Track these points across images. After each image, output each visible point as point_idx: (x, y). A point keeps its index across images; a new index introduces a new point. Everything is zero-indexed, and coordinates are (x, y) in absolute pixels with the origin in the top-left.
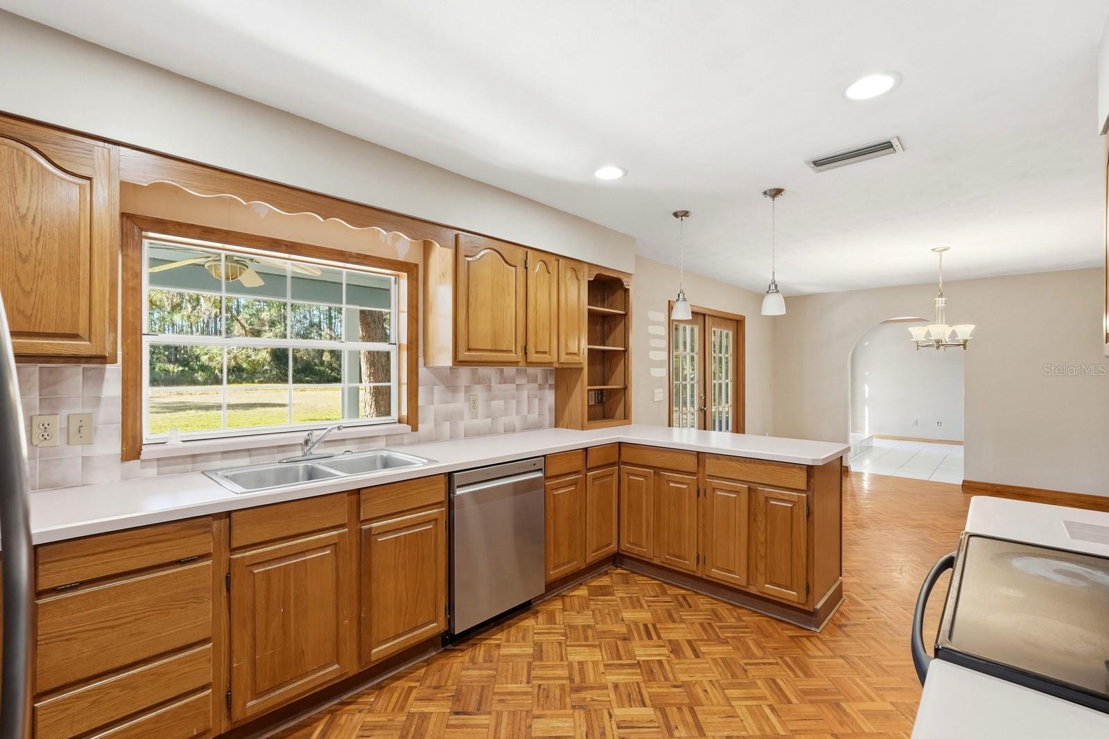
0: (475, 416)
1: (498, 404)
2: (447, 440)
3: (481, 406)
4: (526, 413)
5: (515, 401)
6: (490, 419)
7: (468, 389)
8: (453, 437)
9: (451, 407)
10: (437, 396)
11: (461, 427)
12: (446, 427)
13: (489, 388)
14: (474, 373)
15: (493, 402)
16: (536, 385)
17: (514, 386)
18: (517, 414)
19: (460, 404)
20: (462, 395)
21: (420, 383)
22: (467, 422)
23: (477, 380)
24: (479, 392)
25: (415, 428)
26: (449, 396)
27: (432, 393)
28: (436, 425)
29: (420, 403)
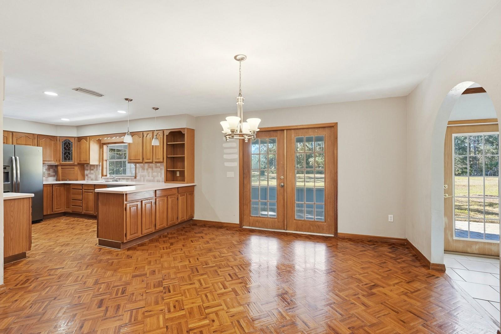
1: (155, 174)
3: (151, 174)
5: (160, 173)
6: (153, 177)
7: (147, 169)
9: (143, 174)
13: (153, 169)
14: (149, 165)
15: (154, 173)
18: (161, 177)
19: (145, 173)
20: (146, 171)
21: (137, 167)
22: (147, 178)
23: (149, 167)
24: (150, 170)
25: (135, 178)
26: (143, 171)
27: (139, 170)
28: (140, 178)
29: (137, 172)
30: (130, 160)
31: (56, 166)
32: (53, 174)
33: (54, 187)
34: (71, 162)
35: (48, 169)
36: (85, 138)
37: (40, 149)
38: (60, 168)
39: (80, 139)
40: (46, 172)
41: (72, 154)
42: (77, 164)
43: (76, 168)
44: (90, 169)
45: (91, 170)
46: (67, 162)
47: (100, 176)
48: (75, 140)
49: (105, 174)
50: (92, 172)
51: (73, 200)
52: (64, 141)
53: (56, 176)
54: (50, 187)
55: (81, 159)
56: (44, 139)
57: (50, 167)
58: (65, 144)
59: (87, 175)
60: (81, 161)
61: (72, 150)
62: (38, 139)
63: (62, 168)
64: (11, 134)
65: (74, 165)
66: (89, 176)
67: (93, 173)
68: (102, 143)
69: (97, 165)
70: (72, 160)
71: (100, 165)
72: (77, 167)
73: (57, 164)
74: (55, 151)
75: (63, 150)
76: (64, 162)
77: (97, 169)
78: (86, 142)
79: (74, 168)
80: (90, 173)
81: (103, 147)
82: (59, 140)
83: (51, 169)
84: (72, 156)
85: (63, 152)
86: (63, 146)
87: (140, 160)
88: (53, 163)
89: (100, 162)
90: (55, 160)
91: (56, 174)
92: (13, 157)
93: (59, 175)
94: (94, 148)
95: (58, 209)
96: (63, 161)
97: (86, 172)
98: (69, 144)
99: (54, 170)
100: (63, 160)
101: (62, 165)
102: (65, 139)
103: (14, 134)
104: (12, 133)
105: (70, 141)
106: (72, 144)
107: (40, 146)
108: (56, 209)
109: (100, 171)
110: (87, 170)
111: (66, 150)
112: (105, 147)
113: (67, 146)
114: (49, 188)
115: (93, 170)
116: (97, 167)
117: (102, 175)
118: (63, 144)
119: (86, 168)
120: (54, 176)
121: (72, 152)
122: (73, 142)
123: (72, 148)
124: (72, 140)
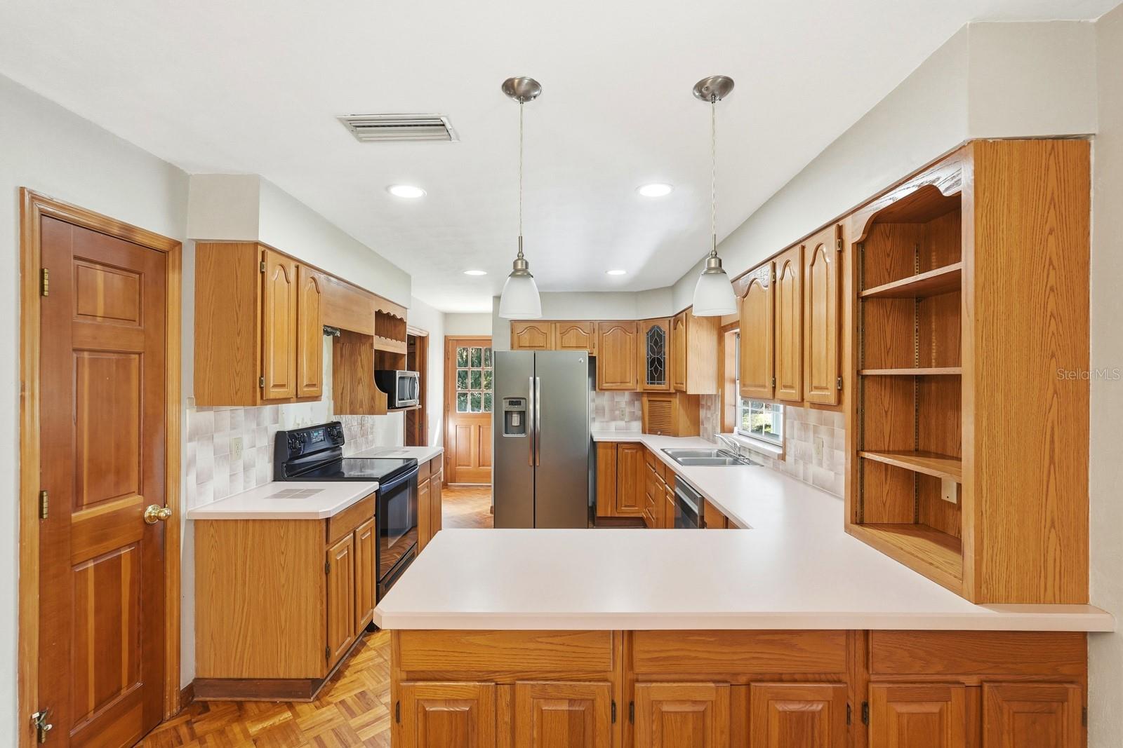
9: (804, 446)
10: (796, 432)
13: (832, 432)
19: (809, 444)
26: (803, 433)
28: (796, 461)
30: (745, 386)
31: (641, 396)
33: (620, 450)
34: (664, 387)
36: (681, 316)
38: (645, 400)
39: (677, 319)
41: (664, 364)
42: (674, 391)
43: (676, 402)
44: (707, 404)
46: (656, 387)
47: (719, 429)
48: (670, 323)
49: (728, 424)
50: (708, 413)
52: (651, 331)
53: (642, 421)
54: (613, 449)
55: (677, 377)
56: (611, 331)
58: (652, 337)
59: (703, 423)
60: (678, 384)
61: (664, 354)
62: (600, 333)
63: (649, 401)
65: (670, 394)
66: (705, 425)
67: (710, 418)
68: (721, 328)
69: (715, 395)
70: (665, 379)
71: (718, 396)
73: (641, 391)
74: (635, 357)
75: (648, 355)
76: (651, 387)
77: (715, 408)
78: (681, 327)
79: (670, 401)
80: (706, 418)
81: (723, 339)
82: (643, 329)
84: (664, 368)
85: (648, 359)
86: (648, 345)
87: (765, 386)
88: (636, 388)
89: (717, 387)
90: (638, 381)
92: (531, 379)
93: (645, 419)
95: (629, 506)
96: (648, 383)
97: (702, 414)
98: (660, 336)
100: (648, 380)
101: (648, 394)
102: (651, 324)
103: (558, 325)
104: (555, 324)
105: (661, 331)
106: (664, 337)
108: (625, 506)
109: (719, 415)
110: (703, 407)
111: (654, 354)
112: (727, 338)
113: (656, 343)
114: (609, 451)
115: (709, 408)
116: (715, 401)
117: (723, 429)
118: (648, 339)
119: (702, 402)
121: (664, 358)
122: (667, 332)
123: (664, 347)
124: (665, 327)
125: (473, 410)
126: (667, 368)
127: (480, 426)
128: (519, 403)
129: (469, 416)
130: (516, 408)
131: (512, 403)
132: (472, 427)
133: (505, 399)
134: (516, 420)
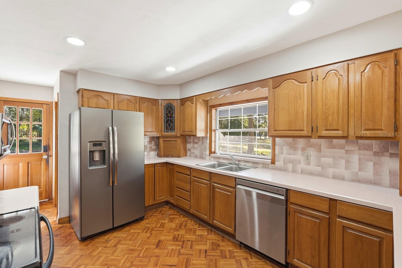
0: (309, 164)
1: (327, 160)
2: (290, 172)
3: (313, 159)
4: (357, 170)
6: (320, 168)
7: (303, 149)
8: (294, 171)
9: (293, 157)
10: (285, 151)
11: (300, 167)
12: (290, 166)
13: (320, 150)
15: (323, 158)
16: (371, 153)
17: (344, 151)
19: (299, 156)
20: (300, 152)
21: (276, 144)
22: (302, 166)
23: (310, 146)
24: (312, 152)
25: (273, 162)
26: (292, 152)
27: (282, 149)
28: (284, 164)
29: (276, 153)
30: (275, 131)
31: (158, 138)
32: (154, 147)
33: (156, 167)
34: (174, 133)
35: (150, 142)
36: (190, 99)
37: (141, 115)
38: (161, 140)
39: (183, 101)
40: (149, 146)
41: (174, 122)
42: (179, 136)
43: (179, 141)
44: (194, 141)
45: (194, 143)
46: (169, 133)
47: (208, 153)
48: (178, 103)
49: (213, 150)
50: (196, 146)
51: (177, 187)
52: (166, 105)
53: (157, 151)
54: (152, 167)
55: (185, 129)
56: (146, 103)
57: (152, 139)
58: (167, 109)
59: (190, 150)
60: (185, 132)
61: (174, 118)
62: (140, 103)
63: (163, 141)
64: (112, 96)
65: (176, 137)
66: (192, 151)
67: (197, 148)
68: (210, 106)
69: (203, 137)
70: (174, 130)
71: (206, 137)
72: (180, 139)
73: (158, 136)
74: (157, 118)
75: (164, 118)
76: (166, 134)
77: (203, 143)
78: (191, 104)
79: (176, 141)
80: (193, 147)
81: (211, 112)
82: (161, 104)
83: (152, 142)
84: (174, 124)
85: (164, 119)
86: (164, 112)
87: (303, 130)
88: (155, 134)
89: (207, 132)
90: (157, 131)
91: (157, 147)
92: (111, 128)
93: (161, 150)
94: (201, 113)
96: (164, 132)
97: (189, 146)
98: (172, 109)
99: (156, 142)
100: (164, 130)
101: (164, 137)
102: (167, 102)
103: (115, 96)
104: (114, 95)
105: (172, 105)
106: (174, 109)
107: (141, 112)
108: (159, 197)
109: (208, 146)
110: (190, 143)
111: (168, 117)
112: (213, 111)
113: (169, 112)
114: (151, 169)
115: (197, 143)
116: (202, 140)
117: (211, 152)
118: (164, 109)
119: (189, 141)
120: (155, 150)
121: (174, 119)
122: (176, 107)
123: (174, 114)
124: (175, 104)
125: (20, 152)
126: (176, 124)
127: (28, 163)
128: (100, 145)
129: (17, 156)
130: (99, 148)
131: (95, 145)
132: (21, 165)
133: (89, 142)
134: (97, 157)
